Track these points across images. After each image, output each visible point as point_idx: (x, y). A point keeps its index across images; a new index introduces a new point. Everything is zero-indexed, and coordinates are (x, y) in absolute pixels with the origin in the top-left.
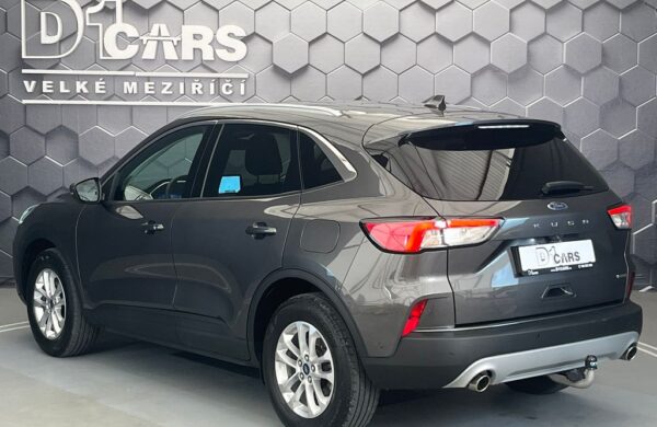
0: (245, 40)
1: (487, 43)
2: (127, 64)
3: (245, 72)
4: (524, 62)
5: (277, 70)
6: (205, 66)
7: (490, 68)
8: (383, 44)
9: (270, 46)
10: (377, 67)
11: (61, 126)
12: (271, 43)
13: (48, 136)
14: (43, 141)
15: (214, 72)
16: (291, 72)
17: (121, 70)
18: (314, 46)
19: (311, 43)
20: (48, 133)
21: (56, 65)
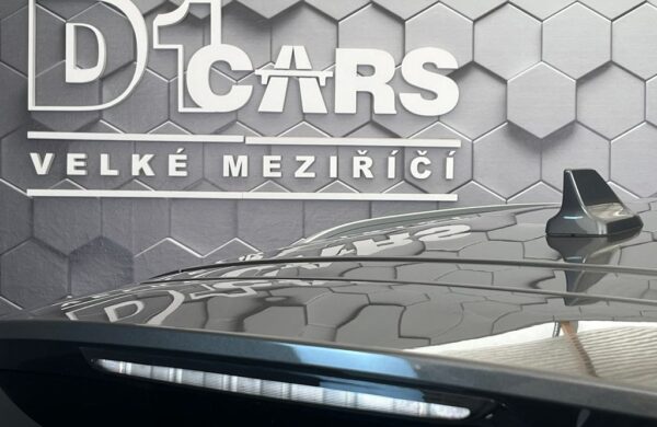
0: (456, 75)
2: (228, 121)
3: (454, 137)
5: (516, 133)
6: (378, 125)
9: (500, 86)
11: (100, 239)
12: (504, 82)
13: (75, 258)
14: (65, 267)
15: (396, 136)
16: (541, 135)
17: (216, 133)
18: (588, 86)
19: (581, 81)
20: (74, 253)
21: (92, 122)
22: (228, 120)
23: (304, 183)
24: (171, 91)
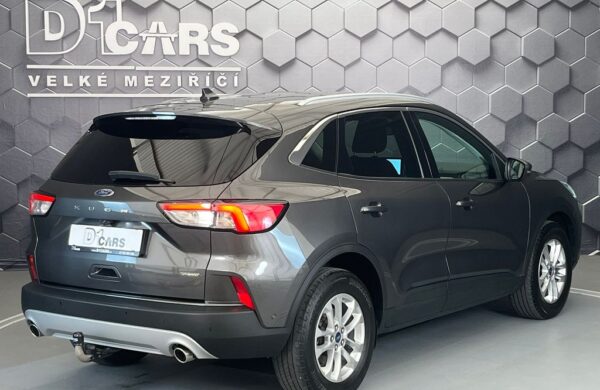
0: (238, 36)
1: (456, 38)
3: (237, 66)
4: (488, 54)
5: (267, 64)
6: (201, 61)
7: (458, 60)
8: (364, 39)
9: (259, 41)
10: (358, 60)
11: (64, 118)
12: (261, 39)
13: (52, 127)
14: (48, 132)
16: (279, 65)
17: (121, 64)
18: (301, 41)
19: (297, 39)
20: (52, 124)
21: (58, 60)
22: (126, 59)
23: (165, 89)
24: (98, 43)
